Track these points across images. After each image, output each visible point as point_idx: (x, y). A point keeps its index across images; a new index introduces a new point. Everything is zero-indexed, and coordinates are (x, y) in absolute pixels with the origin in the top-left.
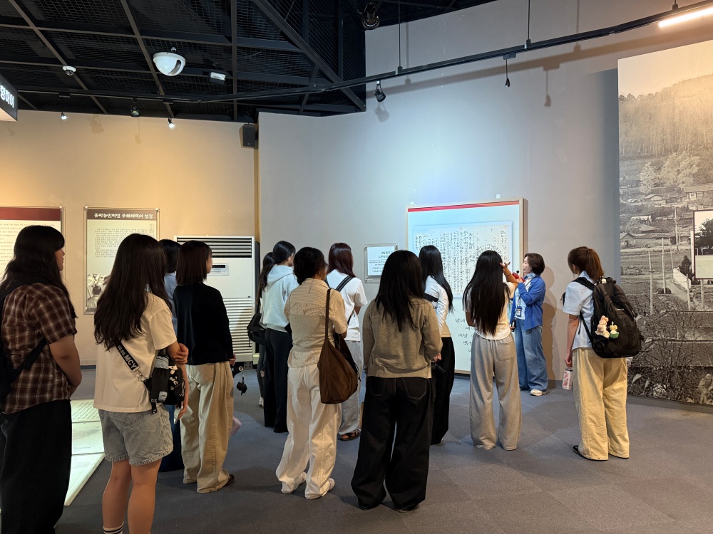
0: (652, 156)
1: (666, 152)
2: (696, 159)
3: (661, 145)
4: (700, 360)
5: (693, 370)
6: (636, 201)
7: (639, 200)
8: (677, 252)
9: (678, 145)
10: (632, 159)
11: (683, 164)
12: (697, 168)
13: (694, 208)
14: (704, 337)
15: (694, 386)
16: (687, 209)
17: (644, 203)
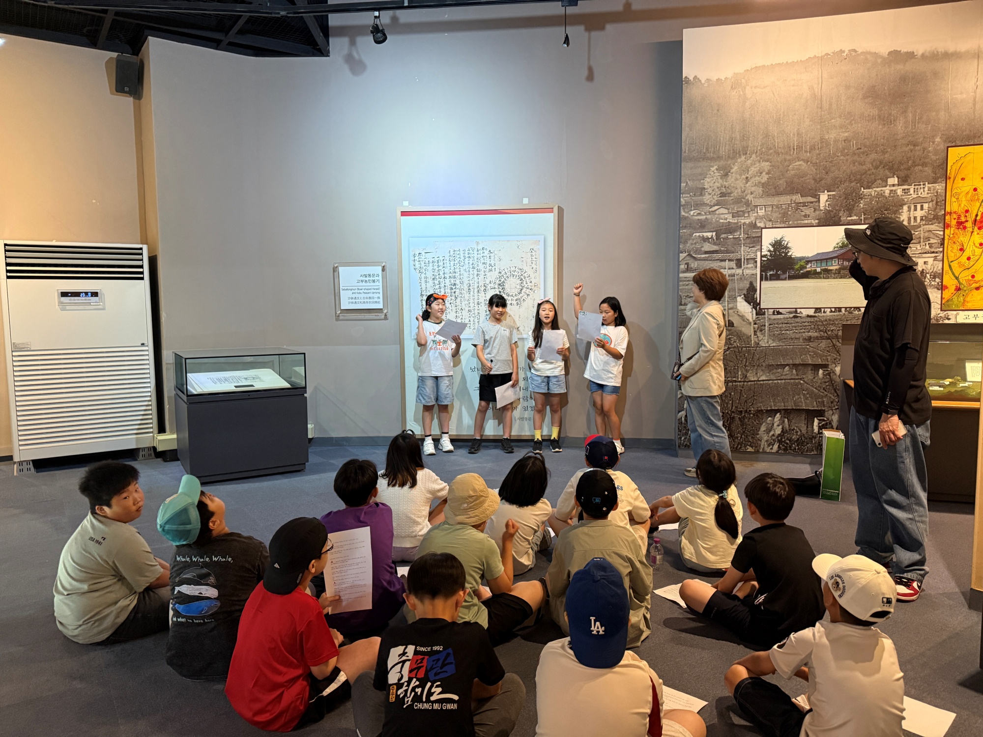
0: (719, 158)
1: (734, 154)
2: (766, 165)
3: (729, 145)
4: (762, 402)
5: (754, 415)
6: (699, 214)
7: (703, 213)
8: (742, 278)
9: (747, 147)
10: (696, 160)
11: (753, 170)
12: (767, 176)
13: (762, 225)
14: (767, 376)
15: (755, 432)
16: (753, 226)
17: (709, 217)
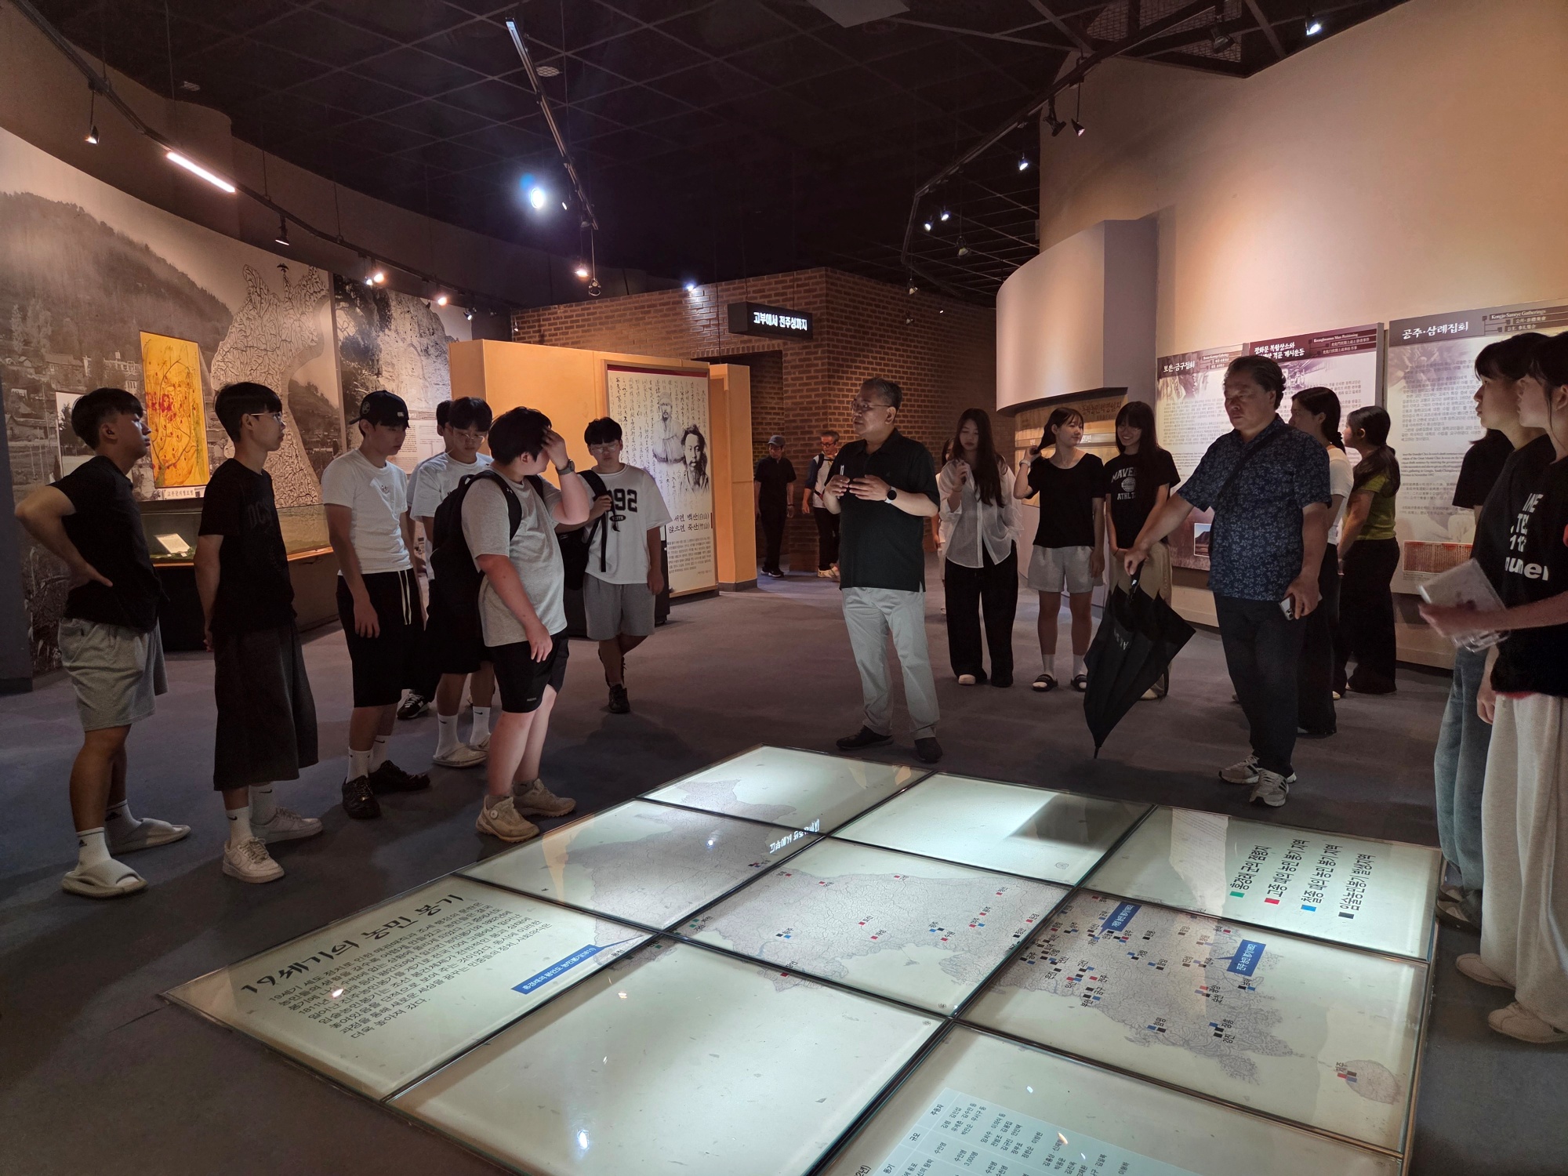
0: (18, 296)
1: (27, 295)
2: (48, 315)
7: (15, 363)
9: (34, 289)
12: (51, 328)
17: (19, 368)
